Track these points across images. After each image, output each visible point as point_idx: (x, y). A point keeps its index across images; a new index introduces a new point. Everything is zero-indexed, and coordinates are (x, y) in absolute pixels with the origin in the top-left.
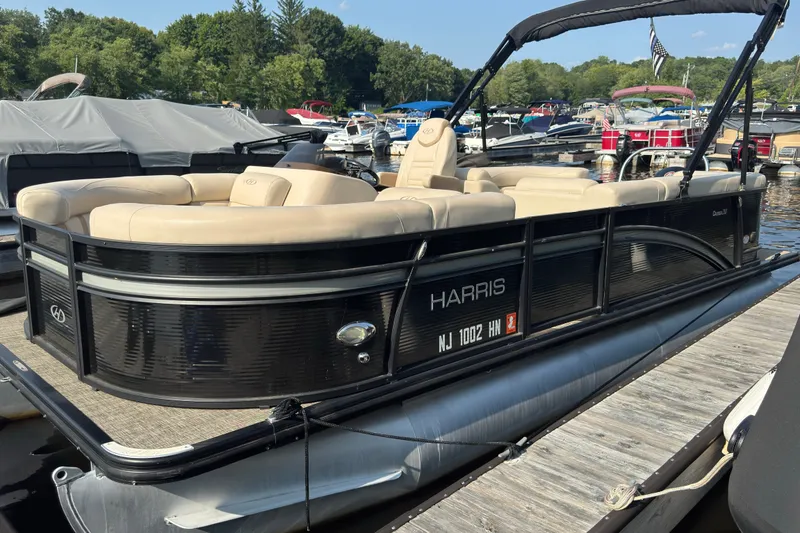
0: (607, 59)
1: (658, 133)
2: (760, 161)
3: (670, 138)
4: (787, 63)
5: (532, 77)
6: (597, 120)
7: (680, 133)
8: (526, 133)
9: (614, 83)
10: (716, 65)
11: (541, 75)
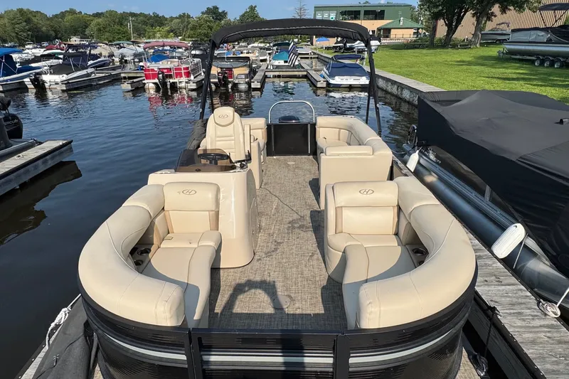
0: (75, 10)
1: (176, 69)
2: (230, 82)
3: (183, 71)
4: (176, 18)
5: (28, 21)
6: (103, 54)
7: (187, 68)
8: (83, 69)
9: (86, 27)
10: (142, 18)
11: (35, 20)
